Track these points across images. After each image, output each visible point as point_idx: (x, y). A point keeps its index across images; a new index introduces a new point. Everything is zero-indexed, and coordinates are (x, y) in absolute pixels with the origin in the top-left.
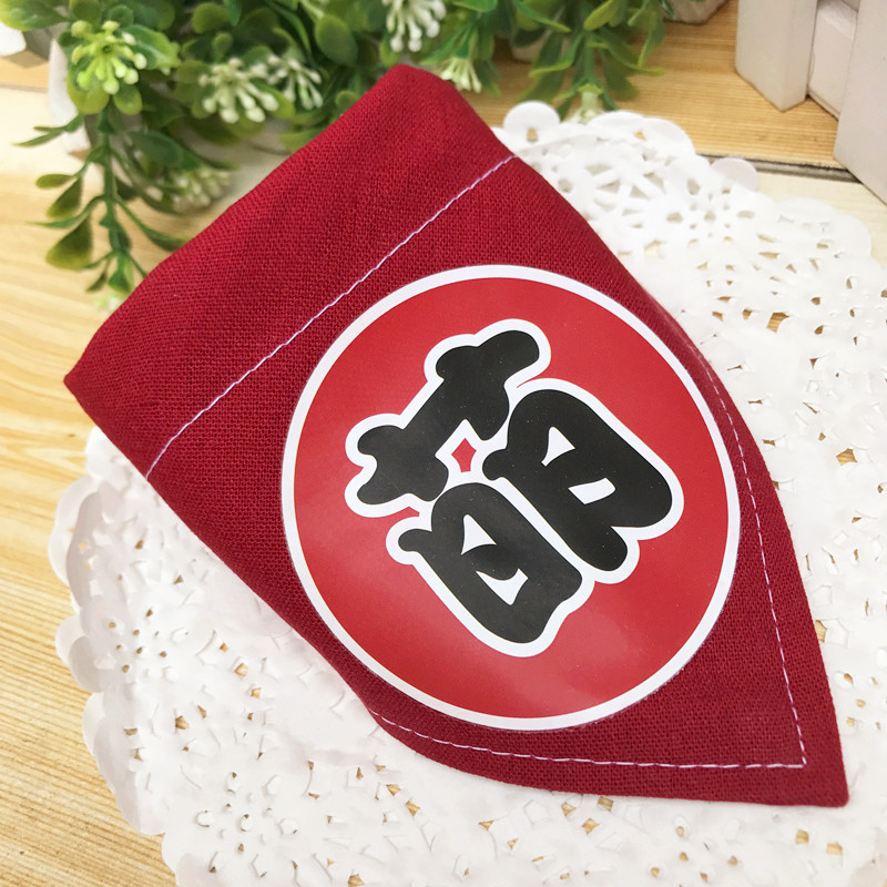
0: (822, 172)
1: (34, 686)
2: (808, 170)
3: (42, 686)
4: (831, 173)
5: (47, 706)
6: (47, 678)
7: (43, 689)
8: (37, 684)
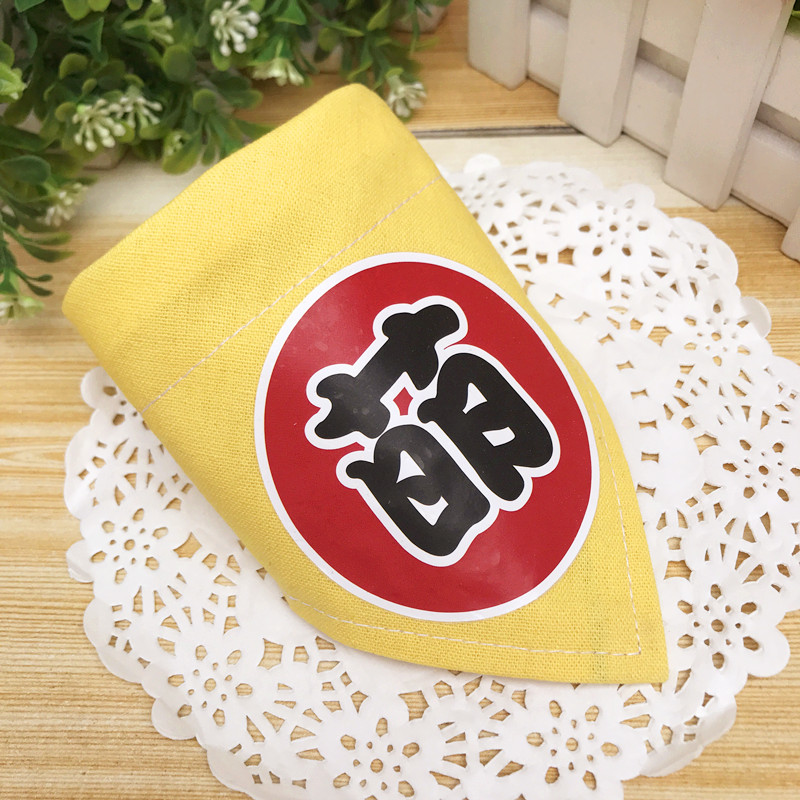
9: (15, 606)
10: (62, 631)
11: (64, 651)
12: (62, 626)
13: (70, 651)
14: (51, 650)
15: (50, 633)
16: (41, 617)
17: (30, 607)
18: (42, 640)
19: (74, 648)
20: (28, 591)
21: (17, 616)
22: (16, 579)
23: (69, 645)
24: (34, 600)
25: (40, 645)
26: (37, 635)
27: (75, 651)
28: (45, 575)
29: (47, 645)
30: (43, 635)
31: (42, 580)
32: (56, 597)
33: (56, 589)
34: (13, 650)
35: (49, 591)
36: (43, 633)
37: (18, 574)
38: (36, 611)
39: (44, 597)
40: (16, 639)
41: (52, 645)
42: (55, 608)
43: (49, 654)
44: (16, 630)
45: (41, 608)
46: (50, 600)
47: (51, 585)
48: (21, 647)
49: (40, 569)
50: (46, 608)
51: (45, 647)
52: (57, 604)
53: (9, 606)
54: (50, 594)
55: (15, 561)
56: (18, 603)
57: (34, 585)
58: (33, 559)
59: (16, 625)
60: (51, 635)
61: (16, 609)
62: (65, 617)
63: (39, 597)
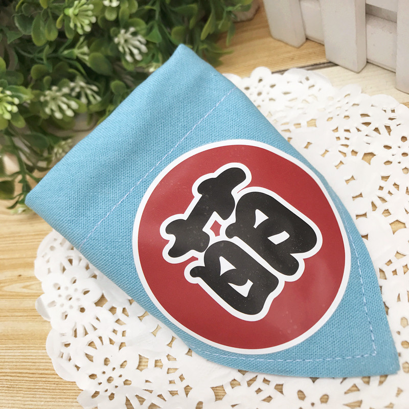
0: (322, 66)
1: (39, 394)
2: (315, 66)
3: (43, 393)
4: (326, 65)
5: (48, 402)
6: (45, 389)
7: (44, 395)
8: (41, 393)
9: (27, 373)
10: (48, 388)
11: (48, 400)
12: (48, 385)
13: (51, 400)
14: (42, 399)
15: (43, 389)
16: (39, 379)
17: (33, 374)
18: (39, 393)
19: (54, 398)
20: (33, 364)
21: (27, 379)
22: (28, 357)
23: (51, 396)
24: (36, 369)
25: (37, 396)
26: (36, 390)
27: (54, 400)
28: (42, 354)
29: (41, 396)
30: (39, 390)
31: (40, 357)
32: (47, 367)
33: (47, 363)
34: (24, 399)
35: (44, 364)
36: (39, 389)
37: (29, 354)
38: (37, 376)
39: (41, 367)
40: (26, 393)
41: (44, 396)
42: (46, 374)
43: (41, 401)
44: (26, 387)
45: (39, 374)
46: (44, 369)
47: (44, 361)
48: (28, 397)
49: (40, 351)
50: (41, 374)
51: (40, 398)
52: (46, 372)
53: (23, 373)
54: (44, 366)
55: (28, 347)
56: (28, 371)
57: (37, 361)
58: (37, 346)
59: (27, 384)
60: (43, 390)
61: (27, 375)
62: (50, 380)
63: (39, 367)
